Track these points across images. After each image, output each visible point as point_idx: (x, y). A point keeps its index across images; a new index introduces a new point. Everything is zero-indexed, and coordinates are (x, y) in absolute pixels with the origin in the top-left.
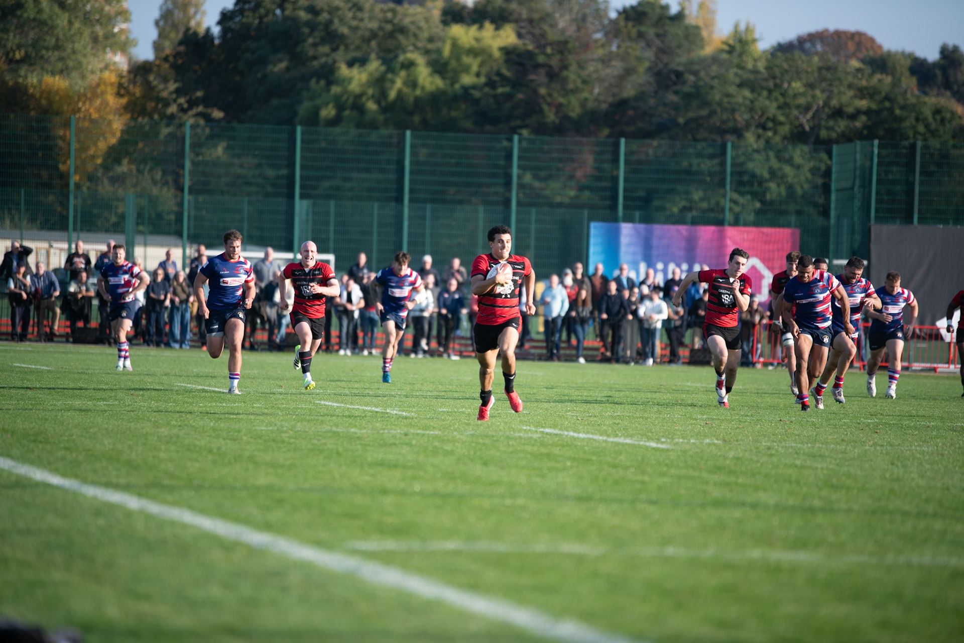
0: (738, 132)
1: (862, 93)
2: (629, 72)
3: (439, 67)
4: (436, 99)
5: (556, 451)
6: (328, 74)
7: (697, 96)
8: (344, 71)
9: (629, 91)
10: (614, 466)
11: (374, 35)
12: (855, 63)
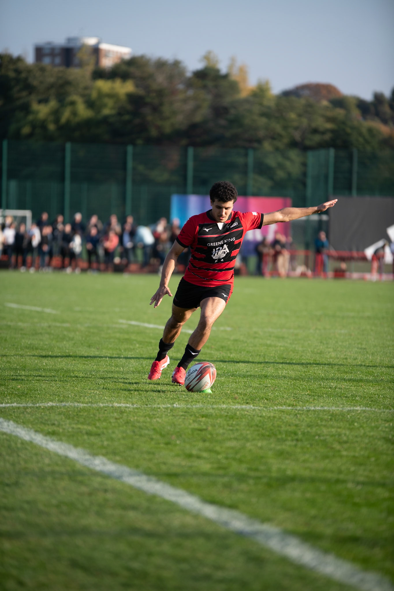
0: (259, 141)
1: (330, 120)
2: (198, 108)
3: (90, 104)
4: (88, 123)
5: (133, 337)
6: (26, 108)
7: (236, 121)
8: (35, 106)
9: (198, 118)
11: (52, 86)
12: (325, 103)
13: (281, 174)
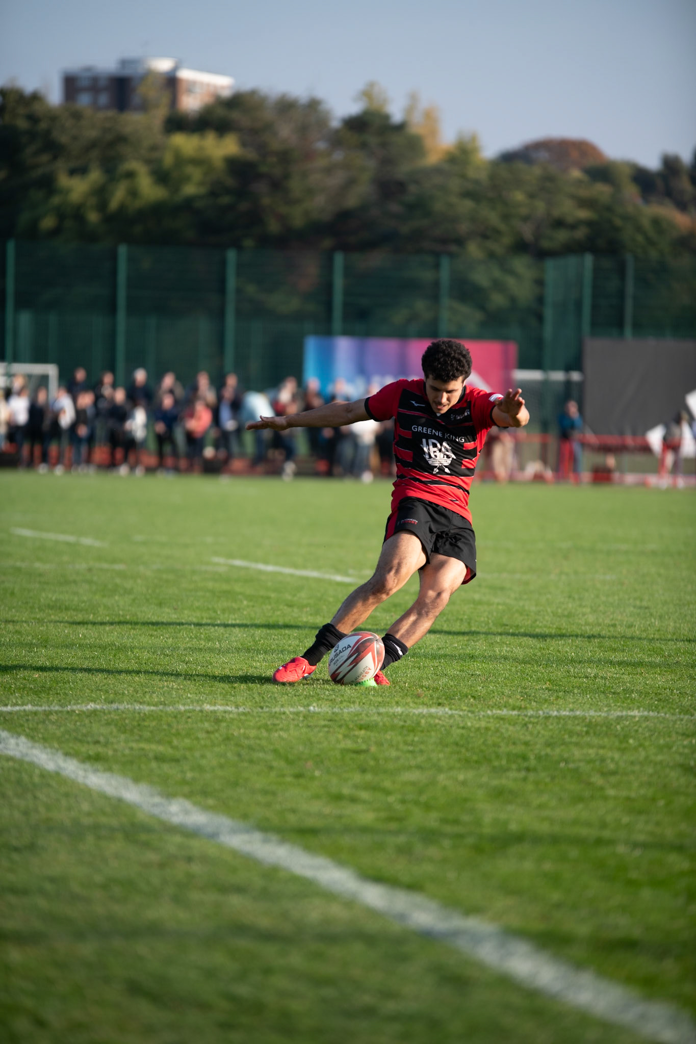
0: (460, 242)
1: (584, 203)
2: (351, 182)
3: (162, 177)
4: (157, 210)
5: (238, 588)
6: (48, 184)
7: (419, 206)
8: (64, 181)
9: (352, 201)
10: (290, 605)
11: (93, 145)
12: (576, 173)
13: (498, 300)
